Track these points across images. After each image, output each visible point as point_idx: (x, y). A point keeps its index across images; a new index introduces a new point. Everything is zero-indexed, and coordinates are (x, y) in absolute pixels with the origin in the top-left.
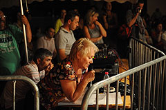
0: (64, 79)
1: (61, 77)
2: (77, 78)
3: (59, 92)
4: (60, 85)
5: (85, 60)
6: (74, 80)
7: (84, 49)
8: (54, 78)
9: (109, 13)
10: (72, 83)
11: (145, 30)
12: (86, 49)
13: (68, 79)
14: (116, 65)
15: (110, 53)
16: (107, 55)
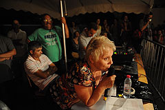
1: (75, 81)
3: (75, 94)
6: (90, 86)
8: (69, 80)
10: (87, 89)
13: (82, 85)
14: (133, 60)
15: (129, 50)
16: (127, 52)
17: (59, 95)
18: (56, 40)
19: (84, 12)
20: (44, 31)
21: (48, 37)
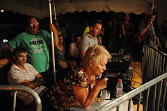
0: (76, 85)
1: (73, 83)
2: (89, 85)
3: (72, 97)
4: (72, 91)
5: (98, 68)
6: (86, 87)
7: (96, 57)
8: (67, 83)
9: (127, 22)
11: (155, 37)
12: (98, 57)
13: (80, 86)
14: (130, 68)
15: (125, 58)
16: (123, 59)
17: (57, 99)
18: (43, 47)
19: (73, 10)
20: (29, 36)
21: (34, 43)
